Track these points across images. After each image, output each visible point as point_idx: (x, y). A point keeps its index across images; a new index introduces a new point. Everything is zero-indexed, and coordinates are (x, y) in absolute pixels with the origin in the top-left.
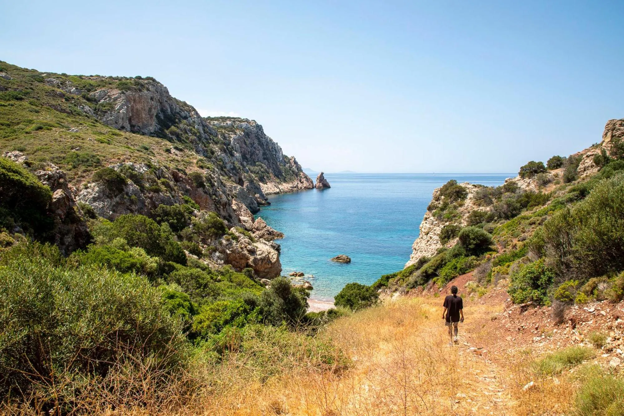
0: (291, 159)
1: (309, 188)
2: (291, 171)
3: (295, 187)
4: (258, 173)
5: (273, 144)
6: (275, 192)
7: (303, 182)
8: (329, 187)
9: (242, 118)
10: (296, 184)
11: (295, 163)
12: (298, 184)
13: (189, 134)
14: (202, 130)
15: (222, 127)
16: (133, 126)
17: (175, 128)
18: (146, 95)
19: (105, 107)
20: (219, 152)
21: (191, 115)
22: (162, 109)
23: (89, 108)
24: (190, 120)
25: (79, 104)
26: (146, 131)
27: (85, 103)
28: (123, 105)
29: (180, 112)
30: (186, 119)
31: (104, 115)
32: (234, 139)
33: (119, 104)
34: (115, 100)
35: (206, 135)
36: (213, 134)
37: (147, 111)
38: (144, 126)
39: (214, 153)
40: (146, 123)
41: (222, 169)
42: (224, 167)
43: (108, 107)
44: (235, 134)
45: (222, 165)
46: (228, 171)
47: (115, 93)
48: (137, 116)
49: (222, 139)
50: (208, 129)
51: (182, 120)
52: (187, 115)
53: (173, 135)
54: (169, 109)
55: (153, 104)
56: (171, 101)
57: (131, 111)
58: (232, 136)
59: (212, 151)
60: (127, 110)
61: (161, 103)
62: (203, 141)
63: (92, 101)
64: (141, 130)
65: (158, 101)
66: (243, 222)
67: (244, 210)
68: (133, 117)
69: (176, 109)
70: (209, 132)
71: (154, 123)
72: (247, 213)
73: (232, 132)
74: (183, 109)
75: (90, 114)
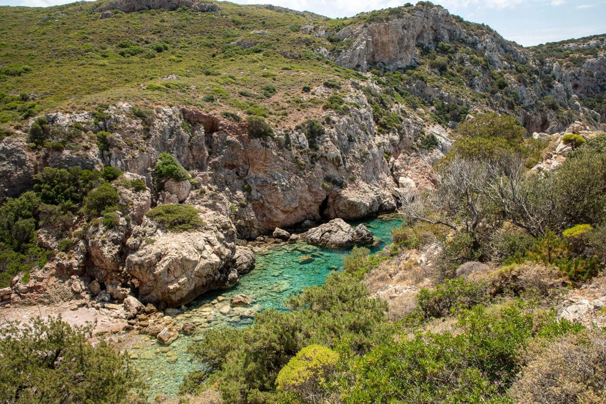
13: (468, 64)
14: (496, 57)
15: (578, 50)
16: (375, 63)
17: (441, 59)
18: (395, 24)
19: (342, 45)
20: (515, 83)
21: (482, 39)
22: (436, 37)
23: (326, 50)
24: (479, 46)
25: (316, 47)
26: (392, 66)
27: (323, 45)
28: (362, 40)
29: (466, 37)
30: (474, 45)
31: (339, 55)
32: (592, 64)
33: (358, 39)
34: (356, 36)
35: (506, 63)
36: (521, 61)
37: (396, 43)
38: (391, 61)
39: (505, 85)
40: (394, 57)
41: (511, 107)
42: (517, 104)
43: (345, 46)
44: (596, 56)
45: (512, 102)
46: (525, 108)
47: (359, 28)
48: (383, 51)
49: (534, 66)
50: (511, 55)
51: (462, 48)
52: (476, 40)
53: (434, 67)
54: (446, 37)
55: (405, 33)
56: (454, 26)
57: (375, 45)
58: (590, 60)
59: (504, 83)
60: (367, 45)
61: (435, 31)
62: (492, 72)
63: (335, 41)
64: (383, 66)
65: (430, 28)
66: (400, 185)
67: (417, 168)
68: (377, 53)
69: (460, 35)
70: (513, 58)
71: (410, 56)
72: (420, 173)
73: (591, 54)
74: (473, 33)
75: (325, 55)
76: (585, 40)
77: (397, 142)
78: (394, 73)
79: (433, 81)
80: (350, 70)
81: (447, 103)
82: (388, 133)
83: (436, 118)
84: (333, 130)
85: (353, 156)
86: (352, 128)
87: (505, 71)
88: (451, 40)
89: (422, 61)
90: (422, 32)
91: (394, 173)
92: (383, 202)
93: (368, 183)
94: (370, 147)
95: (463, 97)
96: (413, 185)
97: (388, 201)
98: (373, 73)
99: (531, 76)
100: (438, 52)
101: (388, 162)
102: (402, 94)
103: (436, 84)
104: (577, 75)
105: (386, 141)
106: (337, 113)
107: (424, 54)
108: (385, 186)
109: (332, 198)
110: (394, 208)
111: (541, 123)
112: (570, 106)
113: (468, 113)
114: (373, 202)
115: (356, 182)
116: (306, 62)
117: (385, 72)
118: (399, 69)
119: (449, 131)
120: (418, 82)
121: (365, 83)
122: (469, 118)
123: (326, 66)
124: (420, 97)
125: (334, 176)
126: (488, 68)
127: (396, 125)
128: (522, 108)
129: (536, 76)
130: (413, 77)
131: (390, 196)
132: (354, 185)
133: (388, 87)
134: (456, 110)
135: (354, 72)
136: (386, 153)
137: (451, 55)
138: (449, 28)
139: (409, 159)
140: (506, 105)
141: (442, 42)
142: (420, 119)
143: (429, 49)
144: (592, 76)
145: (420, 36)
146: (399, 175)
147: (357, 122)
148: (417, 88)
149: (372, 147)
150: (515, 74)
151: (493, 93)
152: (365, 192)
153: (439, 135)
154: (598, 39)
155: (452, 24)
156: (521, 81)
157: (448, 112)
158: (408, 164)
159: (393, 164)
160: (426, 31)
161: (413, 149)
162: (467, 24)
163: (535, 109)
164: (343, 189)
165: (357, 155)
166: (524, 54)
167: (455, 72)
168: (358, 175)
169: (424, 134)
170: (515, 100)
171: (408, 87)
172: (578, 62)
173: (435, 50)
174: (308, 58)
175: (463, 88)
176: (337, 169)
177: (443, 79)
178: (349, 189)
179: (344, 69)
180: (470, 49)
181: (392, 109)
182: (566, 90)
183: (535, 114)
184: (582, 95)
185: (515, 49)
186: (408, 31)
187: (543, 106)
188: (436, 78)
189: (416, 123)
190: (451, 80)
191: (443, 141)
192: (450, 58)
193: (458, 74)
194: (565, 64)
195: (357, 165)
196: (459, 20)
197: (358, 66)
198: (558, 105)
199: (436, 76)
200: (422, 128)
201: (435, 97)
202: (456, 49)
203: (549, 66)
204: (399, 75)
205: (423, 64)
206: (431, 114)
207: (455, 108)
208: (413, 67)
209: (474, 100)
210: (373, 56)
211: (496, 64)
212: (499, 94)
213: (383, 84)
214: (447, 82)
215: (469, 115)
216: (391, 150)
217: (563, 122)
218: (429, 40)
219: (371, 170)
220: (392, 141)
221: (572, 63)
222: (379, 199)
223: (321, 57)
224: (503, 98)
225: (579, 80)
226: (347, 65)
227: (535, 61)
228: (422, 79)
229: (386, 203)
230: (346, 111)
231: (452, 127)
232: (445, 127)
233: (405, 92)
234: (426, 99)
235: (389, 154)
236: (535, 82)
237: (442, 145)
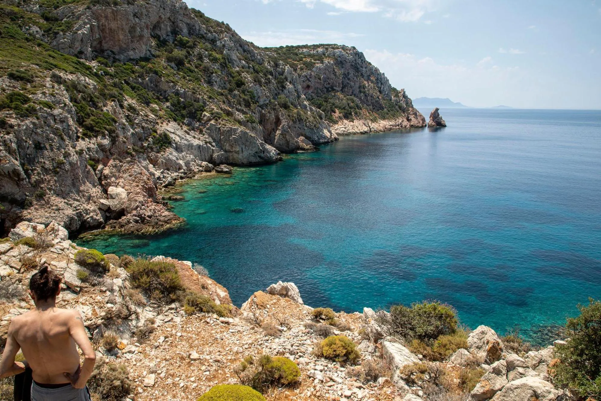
0: (400, 93)
1: (417, 127)
2: (397, 107)
3: (398, 125)
4: (344, 108)
5: (378, 74)
6: (362, 131)
7: (411, 120)
8: (445, 126)
9: (339, 45)
10: (400, 121)
11: (405, 96)
12: (403, 121)
13: (206, 60)
14: (235, 55)
15: (310, 56)
16: (102, 51)
17: (178, 53)
18: (125, 10)
19: (60, 26)
20: (251, 83)
21: (221, 37)
22: (174, 30)
23: (38, 29)
24: (218, 43)
25: (24, 24)
26: (123, 56)
27: (35, 23)
28: (85, 24)
29: (205, 33)
30: (214, 42)
31: (56, 37)
32: (320, 69)
33: (80, 22)
34: (78, 18)
35: (244, 62)
36: (258, 61)
37: (127, 31)
38: (122, 50)
39: (243, 84)
40: (125, 46)
41: (248, 105)
42: (253, 102)
43: (63, 27)
44: (322, 62)
45: (248, 100)
46: (260, 107)
47: (81, 8)
48: (112, 38)
49: (269, 67)
50: (249, 55)
51: (201, 44)
52: (215, 37)
53: (171, 61)
54: (185, 30)
55: (137, 21)
56: (193, 20)
57: (102, 32)
58: (318, 65)
59: (241, 82)
60: (92, 29)
61: (173, 23)
62: (231, 70)
63: (52, 20)
64: (113, 56)
65: (167, 20)
66: (109, 196)
67: (130, 176)
68: (105, 39)
69: (199, 30)
70: (250, 58)
71: (144, 47)
72: (134, 181)
73: (319, 60)
74: (212, 30)
75: (37, 36)
76: (315, 47)
77: (108, 147)
78: (125, 64)
79: (169, 76)
80: (69, 57)
81: (182, 100)
82: (96, 137)
83: (172, 115)
84: (11, 136)
85: (43, 167)
86: (41, 133)
87: (243, 70)
88: (190, 34)
89: (157, 53)
90: (158, 22)
91: (103, 182)
92: (85, 218)
93: (64, 198)
94: (67, 155)
95: (199, 94)
96: (124, 195)
97: (92, 217)
98: (99, 62)
99: (266, 76)
100: (176, 45)
101: (95, 170)
102: (133, 88)
103: (171, 79)
104: (308, 77)
105: (92, 146)
106: (17, 115)
107: (161, 46)
108: (89, 199)
109: (10, 221)
110: (101, 223)
111: (275, 120)
112: (300, 106)
113: (205, 110)
114: (70, 220)
115: (46, 199)
116: (9, 41)
117: (114, 62)
118: (130, 60)
119: (185, 128)
120: (152, 76)
121: (74, 76)
122: (205, 115)
123: (38, 49)
124: (154, 92)
125: (13, 194)
126: (226, 66)
127: (107, 127)
128: (258, 106)
129: (270, 77)
130: (146, 70)
131: (94, 211)
132: (43, 202)
133: (117, 80)
134: (191, 107)
135: (75, 59)
136: (94, 160)
137: (189, 50)
138: (189, 22)
139: (121, 166)
140: (243, 103)
141: (180, 36)
142: (152, 116)
143: (167, 41)
144: (320, 79)
145: (156, 26)
146: (109, 185)
147: (49, 126)
148: (151, 82)
149: (70, 154)
150: (252, 73)
151: (231, 91)
152: (58, 210)
153: (173, 133)
154: (324, 48)
155: (191, 18)
156: (257, 81)
157: (184, 108)
158: (119, 172)
159: (102, 173)
160: (163, 22)
161: (128, 153)
162: (208, 20)
163: (269, 107)
164: (26, 209)
165: (48, 165)
166: (260, 55)
167: (193, 68)
168: (50, 189)
169: (156, 132)
170: (251, 98)
171: (140, 80)
172: (309, 66)
173: (173, 43)
174: (11, 36)
175: (200, 85)
176: (18, 185)
177: (179, 75)
178: (35, 208)
179: (62, 55)
180: (209, 46)
181: (105, 109)
182: (296, 91)
183: (269, 112)
184: (313, 95)
185: (252, 50)
186: (140, 20)
187: (276, 105)
188: (172, 73)
189: (147, 120)
190: (188, 76)
191: (177, 139)
192: (188, 52)
193: (196, 70)
194: (299, 67)
195: (48, 177)
196: (199, 14)
197: (81, 52)
198: (289, 104)
199: (172, 71)
200: (154, 126)
201: (170, 92)
202: (195, 44)
203: (282, 68)
204: (130, 67)
205: (158, 56)
206: (166, 111)
207: (191, 106)
208: (146, 59)
209: (210, 98)
210: (100, 43)
211: (235, 62)
212: (236, 92)
213: (111, 75)
214: (184, 78)
215: (205, 113)
216: (101, 156)
217: (293, 120)
218: (167, 32)
219: (69, 182)
220: (100, 146)
221: (304, 66)
222: (80, 215)
223: (31, 38)
224: (240, 97)
225: (310, 81)
226: (66, 50)
227: (269, 62)
228: (156, 73)
229: (89, 220)
230: (31, 112)
231: (188, 125)
232: (181, 124)
233: (137, 85)
234: (161, 95)
235: (97, 161)
236: (270, 82)
237: (176, 144)
